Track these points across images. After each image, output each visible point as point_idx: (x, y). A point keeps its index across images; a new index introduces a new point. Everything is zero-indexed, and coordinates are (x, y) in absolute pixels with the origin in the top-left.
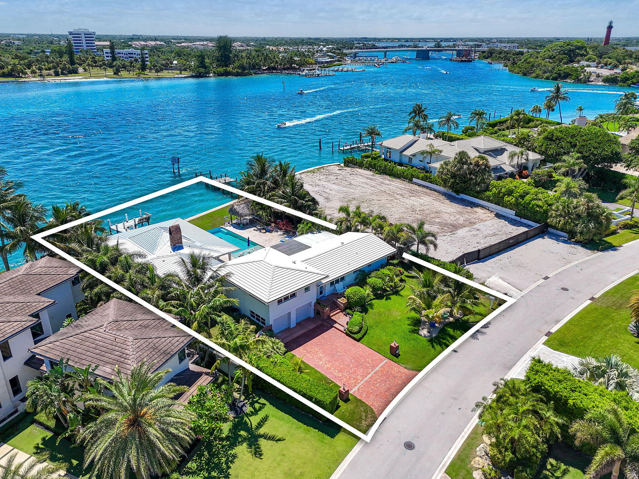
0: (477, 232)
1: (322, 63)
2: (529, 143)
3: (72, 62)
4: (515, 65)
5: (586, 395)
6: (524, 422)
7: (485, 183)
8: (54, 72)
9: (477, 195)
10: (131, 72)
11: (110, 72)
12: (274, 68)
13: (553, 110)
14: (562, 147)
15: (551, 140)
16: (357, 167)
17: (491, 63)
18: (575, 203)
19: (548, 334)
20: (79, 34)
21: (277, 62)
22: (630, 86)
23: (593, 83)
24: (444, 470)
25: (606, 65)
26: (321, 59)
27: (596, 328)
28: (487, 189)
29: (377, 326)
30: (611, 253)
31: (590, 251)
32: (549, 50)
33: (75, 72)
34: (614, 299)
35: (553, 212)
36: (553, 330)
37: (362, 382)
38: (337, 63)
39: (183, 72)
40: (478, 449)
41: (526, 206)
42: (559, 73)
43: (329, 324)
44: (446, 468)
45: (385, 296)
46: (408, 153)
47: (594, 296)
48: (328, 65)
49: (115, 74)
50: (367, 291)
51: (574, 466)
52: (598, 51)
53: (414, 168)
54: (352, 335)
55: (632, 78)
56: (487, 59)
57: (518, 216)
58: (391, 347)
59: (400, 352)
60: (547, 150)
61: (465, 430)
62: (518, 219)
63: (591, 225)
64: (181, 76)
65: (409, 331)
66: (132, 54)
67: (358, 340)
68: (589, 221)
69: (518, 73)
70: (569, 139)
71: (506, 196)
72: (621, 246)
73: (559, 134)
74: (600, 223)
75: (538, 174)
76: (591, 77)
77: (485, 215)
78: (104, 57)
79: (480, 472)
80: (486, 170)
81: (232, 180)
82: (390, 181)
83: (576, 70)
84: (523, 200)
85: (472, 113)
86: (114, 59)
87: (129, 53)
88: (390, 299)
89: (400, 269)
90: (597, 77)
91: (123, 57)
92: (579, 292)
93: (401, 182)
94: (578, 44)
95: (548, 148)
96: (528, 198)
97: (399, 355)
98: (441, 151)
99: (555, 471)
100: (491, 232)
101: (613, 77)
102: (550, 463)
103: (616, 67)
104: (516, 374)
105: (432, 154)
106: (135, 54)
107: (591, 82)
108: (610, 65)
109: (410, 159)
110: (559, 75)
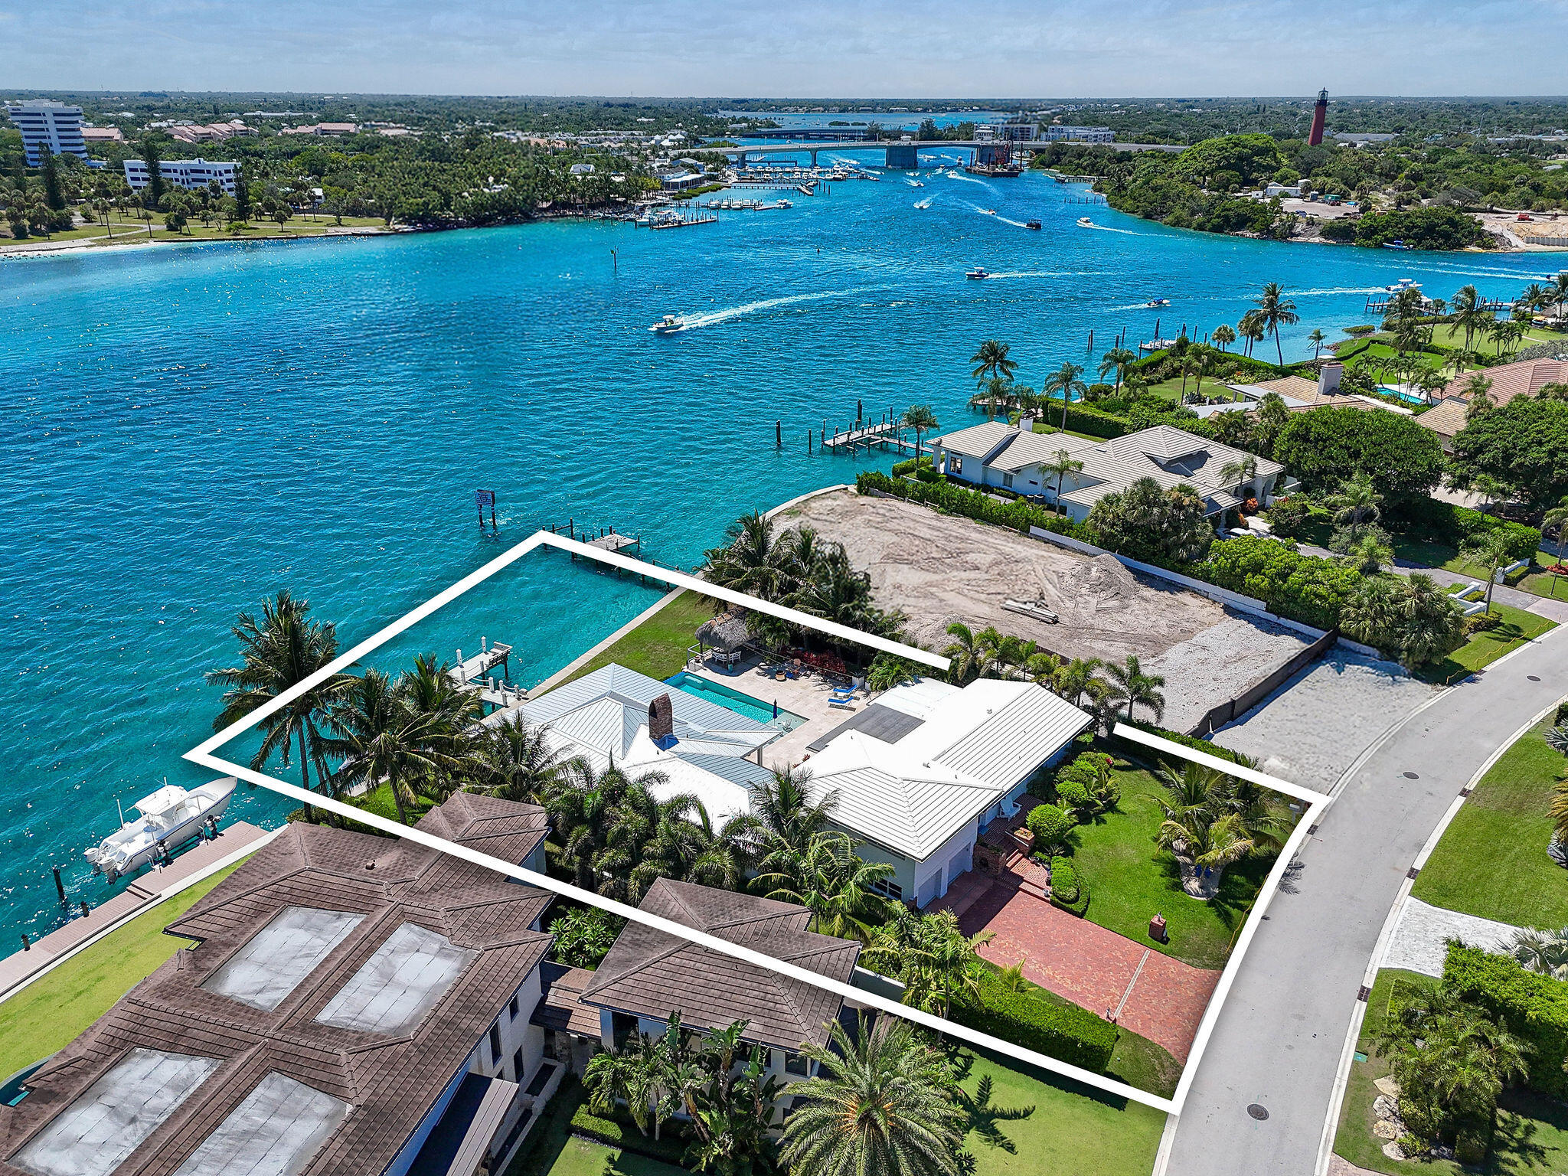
0: (1204, 655)
1: (675, 185)
2: (1247, 436)
3: (56, 202)
4: (1123, 193)
5: (1552, 1000)
6: (1471, 1057)
7: (1196, 543)
8: (13, 229)
9: (1182, 566)
10: (211, 223)
11: (159, 222)
12: (566, 205)
13: (1261, 338)
14: (1331, 458)
15: (1306, 440)
16: (891, 497)
17: (1063, 182)
18: (1393, 592)
19: (1412, 873)
20: (39, 114)
21: (573, 190)
22: (1383, 247)
23: (1301, 239)
24: (1330, 1149)
25: (1322, 192)
26: (671, 175)
27: (1491, 855)
28: (1203, 554)
29: (1103, 883)
30: (1467, 686)
31: (1429, 687)
32: (1195, 158)
33: (63, 225)
34: (1506, 793)
35: (1351, 609)
36: (1419, 865)
37: (1124, 1000)
38: (707, 184)
39: (345, 219)
40: (1376, 1106)
41: (1292, 596)
42: (1227, 217)
43: (1011, 885)
44: (1332, 1144)
45: (1094, 815)
46: (1003, 463)
47: (1467, 787)
48: (690, 191)
49: (171, 228)
50: (1064, 812)
51: (1540, 1120)
52: (1302, 157)
53: (1021, 499)
54: (1067, 905)
55: (1385, 228)
56: (1049, 167)
57: (1271, 612)
58: (1152, 925)
59: (1169, 933)
60: (1299, 463)
61: (1339, 1074)
62: (1273, 617)
63: (1428, 636)
64: (342, 230)
65: (1167, 888)
66: (203, 172)
67: (1081, 915)
68: (1423, 627)
69: (1133, 212)
70: (1344, 441)
71: (1250, 574)
72: (1481, 672)
73: (1322, 429)
74: (1444, 631)
75: (1284, 511)
76: (1297, 224)
77: (1205, 612)
78: (125, 181)
79: (1394, 1145)
80: (1196, 516)
81: (629, 541)
82: (980, 532)
83: (1263, 210)
84: (1285, 582)
85: (1105, 358)
86: (158, 187)
87: (192, 171)
88: (1104, 821)
89: (1107, 756)
90: (1308, 224)
91: (177, 180)
92: (1437, 779)
93: (1004, 533)
94: (1255, 143)
95: (1302, 457)
96: (1295, 578)
97: (1168, 939)
98: (1081, 466)
99: (1513, 1129)
100: (1231, 653)
101: (1342, 225)
102: (1500, 1117)
103: (1343, 197)
104: (1384, 960)
105: (1065, 471)
106: (209, 172)
107: (1297, 236)
108: (1329, 192)
109: (1007, 477)
110: (1227, 219)
